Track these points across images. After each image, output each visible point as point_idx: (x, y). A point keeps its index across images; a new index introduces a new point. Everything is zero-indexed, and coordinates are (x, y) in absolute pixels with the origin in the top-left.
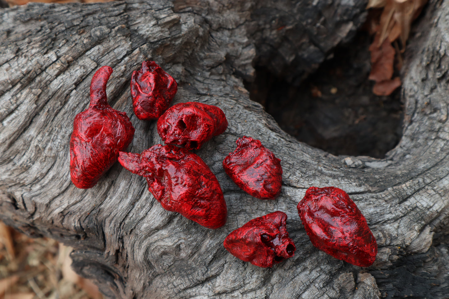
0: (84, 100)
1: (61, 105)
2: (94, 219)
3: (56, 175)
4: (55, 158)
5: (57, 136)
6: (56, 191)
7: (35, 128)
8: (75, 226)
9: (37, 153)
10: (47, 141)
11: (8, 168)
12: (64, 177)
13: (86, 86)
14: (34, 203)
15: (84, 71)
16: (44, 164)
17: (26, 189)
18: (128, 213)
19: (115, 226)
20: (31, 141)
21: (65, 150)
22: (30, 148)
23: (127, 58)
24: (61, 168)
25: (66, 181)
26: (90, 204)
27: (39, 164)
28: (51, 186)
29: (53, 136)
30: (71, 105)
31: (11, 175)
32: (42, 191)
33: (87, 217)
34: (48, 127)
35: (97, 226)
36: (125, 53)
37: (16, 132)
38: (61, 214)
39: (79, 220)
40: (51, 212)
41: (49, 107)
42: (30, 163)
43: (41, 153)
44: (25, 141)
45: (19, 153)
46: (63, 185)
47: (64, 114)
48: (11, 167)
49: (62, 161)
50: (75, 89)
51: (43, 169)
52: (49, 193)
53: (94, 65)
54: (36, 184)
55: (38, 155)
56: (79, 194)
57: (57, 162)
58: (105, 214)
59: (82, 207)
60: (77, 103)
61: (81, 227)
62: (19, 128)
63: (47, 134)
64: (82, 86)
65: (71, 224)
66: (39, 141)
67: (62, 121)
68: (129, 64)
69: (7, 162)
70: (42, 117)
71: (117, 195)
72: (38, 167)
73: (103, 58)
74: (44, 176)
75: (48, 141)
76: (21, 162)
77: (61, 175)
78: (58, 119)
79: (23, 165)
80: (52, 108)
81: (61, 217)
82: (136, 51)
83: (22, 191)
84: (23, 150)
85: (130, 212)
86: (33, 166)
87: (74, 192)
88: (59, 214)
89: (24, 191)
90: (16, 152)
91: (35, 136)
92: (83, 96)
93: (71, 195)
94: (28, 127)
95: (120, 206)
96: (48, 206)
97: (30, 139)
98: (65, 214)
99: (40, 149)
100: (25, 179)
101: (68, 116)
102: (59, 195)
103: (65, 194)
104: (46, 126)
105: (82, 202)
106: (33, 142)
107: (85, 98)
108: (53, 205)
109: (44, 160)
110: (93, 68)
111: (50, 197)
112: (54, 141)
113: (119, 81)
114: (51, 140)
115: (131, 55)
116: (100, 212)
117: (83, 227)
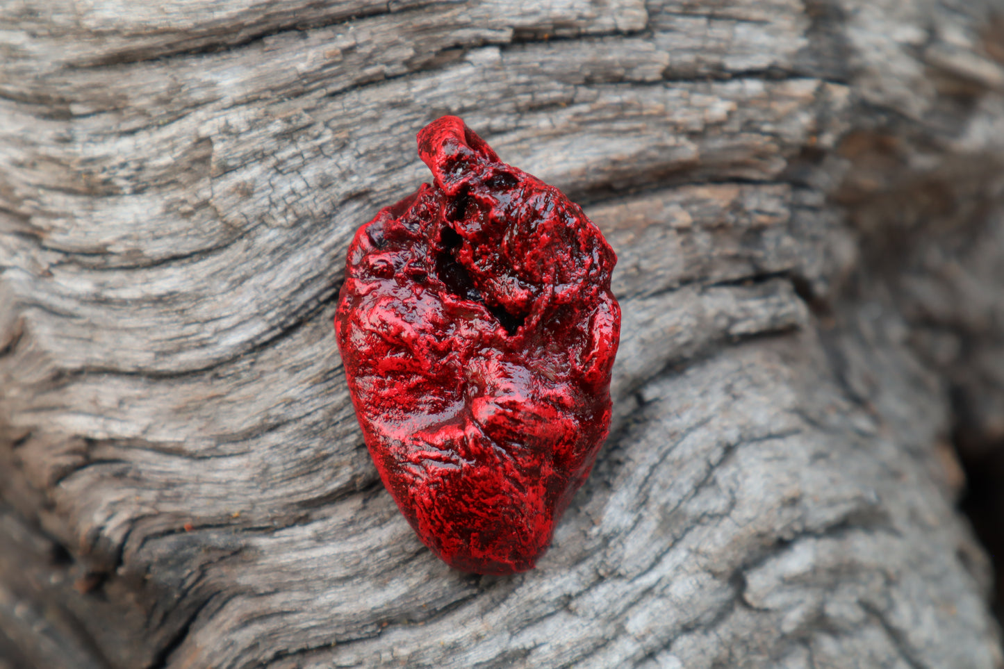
0: (499, 112)
1: (407, 63)
2: (196, 564)
3: (185, 295)
4: (235, 233)
5: (304, 164)
6: (136, 353)
7: (251, 73)
8: (101, 528)
9: (185, 163)
10: (255, 153)
11: (33, 137)
12: (211, 327)
13: (548, 68)
14: (17, 331)
15: (587, 13)
16: (175, 226)
17: (34, 260)
18: (339, 643)
19: (253, 647)
20: (197, 105)
21: (293, 234)
22: (173, 129)
23: (754, 87)
24: (225, 286)
25: (202, 345)
26: (224, 498)
27: (158, 210)
28: (131, 322)
29: (292, 150)
30: (441, 91)
31: (20, 165)
32: (88, 311)
33: (170, 532)
34: (301, 104)
35: (184, 595)
36: (761, 61)
37: (174, 32)
38: (80, 444)
39: (133, 522)
40: (51, 409)
41: (362, 38)
42: (127, 178)
43: (198, 178)
44: (176, 89)
45: (116, 110)
46: (180, 350)
47: (393, 105)
48: (43, 140)
49: (247, 267)
50: (503, 47)
51: (157, 238)
52: (105, 337)
53: (637, 19)
54: (84, 267)
55: (182, 178)
56: (215, 430)
57: (227, 253)
58: (247, 578)
59: (184, 483)
60: (468, 103)
61: (121, 549)
62: (198, 26)
63: (277, 127)
64: (534, 56)
65: (90, 508)
66: (227, 131)
67: (365, 121)
68: (751, 112)
69: (44, 109)
70: (311, 54)
71: (354, 546)
72: (143, 218)
73: (680, 20)
74: (137, 263)
75: (261, 156)
76: (97, 150)
77: (203, 310)
78: (358, 104)
79: (95, 168)
80: (367, 50)
81: (74, 452)
82: (803, 88)
83: (13, 253)
84: (142, 112)
85: (349, 642)
86: (127, 199)
87: (198, 408)
88: (76, 437)
89: (20, 259)
90: (109, 102)
91: (227, 101)
92: (507, 94)
93: (178, 411)
94: (228, 48)
95: (331, 596)
96: (60, 379)
97: (200, 95)
98: (97, 454)
99: (205, 160)
100: (59, 223)
101: (398, 124)
102: (136, 374)
103: (161, 389)
104: (298, 95)
105: (199, 468)
106: (201, 114)
107: (507, 106)
108: (80, 392)
109: (188, 208)
110: (623, 24)
111: (98, 356)
112: (279, 172)
113: (670, 141)
114: (272, 161)
115: (778, 89)
116: (238, 558)
117: (127, 556)
